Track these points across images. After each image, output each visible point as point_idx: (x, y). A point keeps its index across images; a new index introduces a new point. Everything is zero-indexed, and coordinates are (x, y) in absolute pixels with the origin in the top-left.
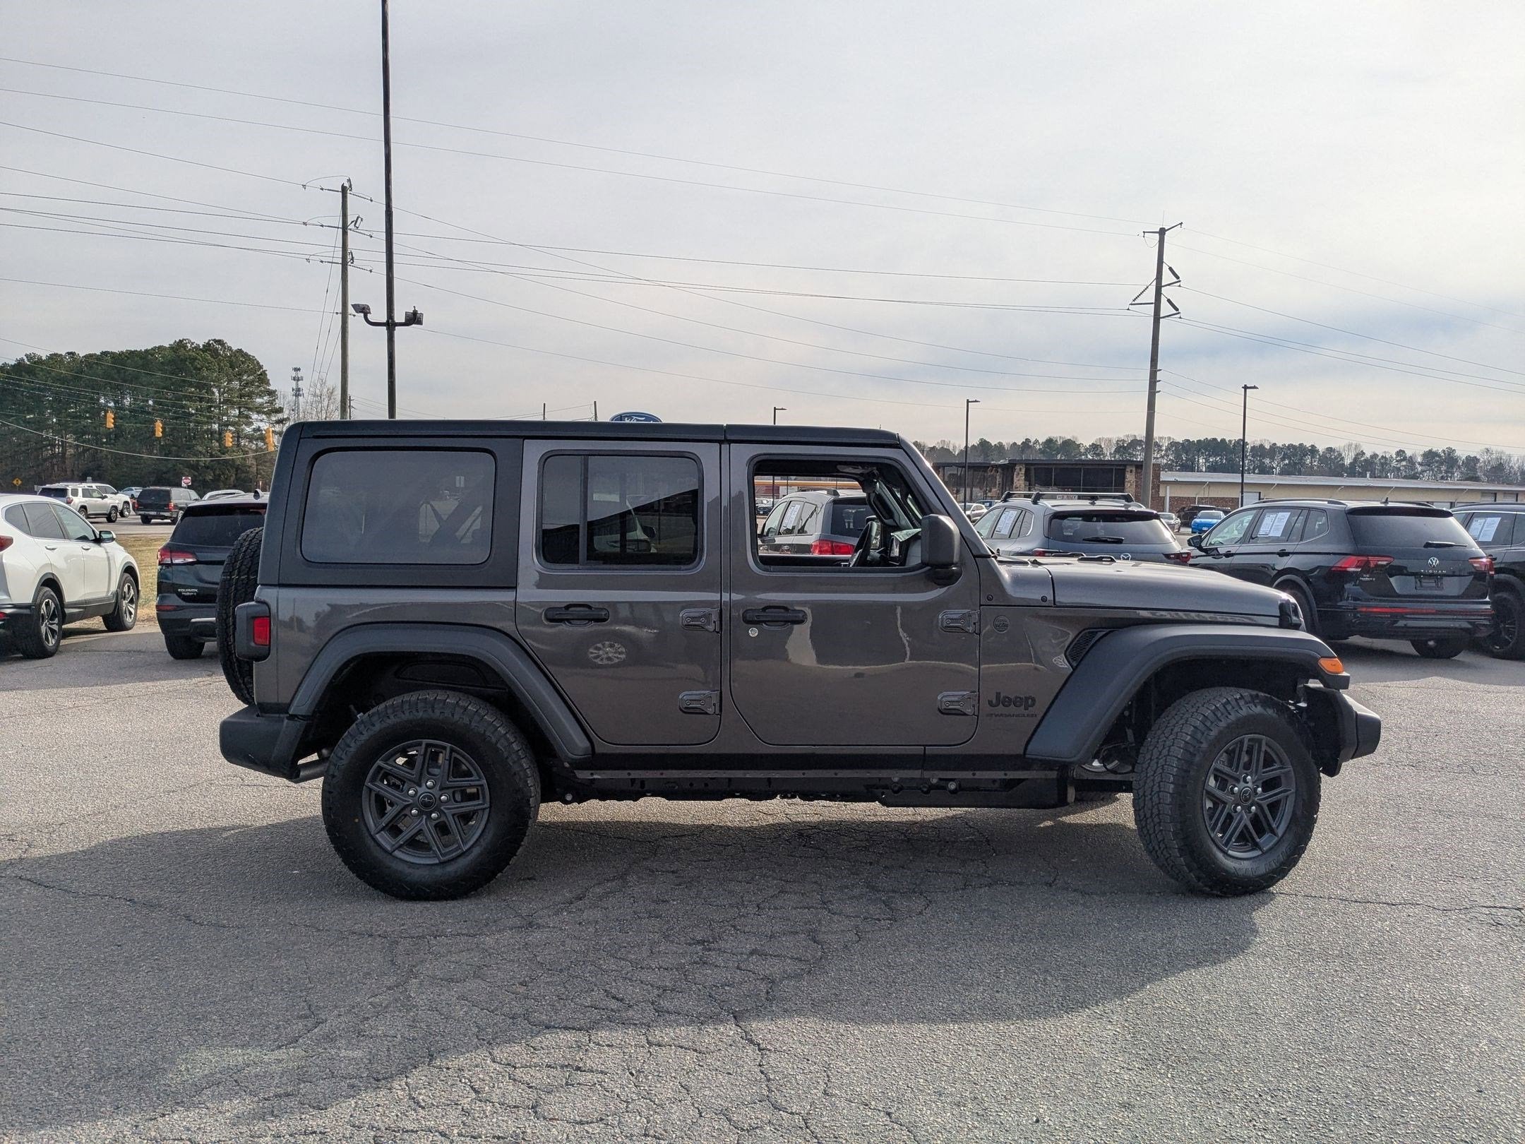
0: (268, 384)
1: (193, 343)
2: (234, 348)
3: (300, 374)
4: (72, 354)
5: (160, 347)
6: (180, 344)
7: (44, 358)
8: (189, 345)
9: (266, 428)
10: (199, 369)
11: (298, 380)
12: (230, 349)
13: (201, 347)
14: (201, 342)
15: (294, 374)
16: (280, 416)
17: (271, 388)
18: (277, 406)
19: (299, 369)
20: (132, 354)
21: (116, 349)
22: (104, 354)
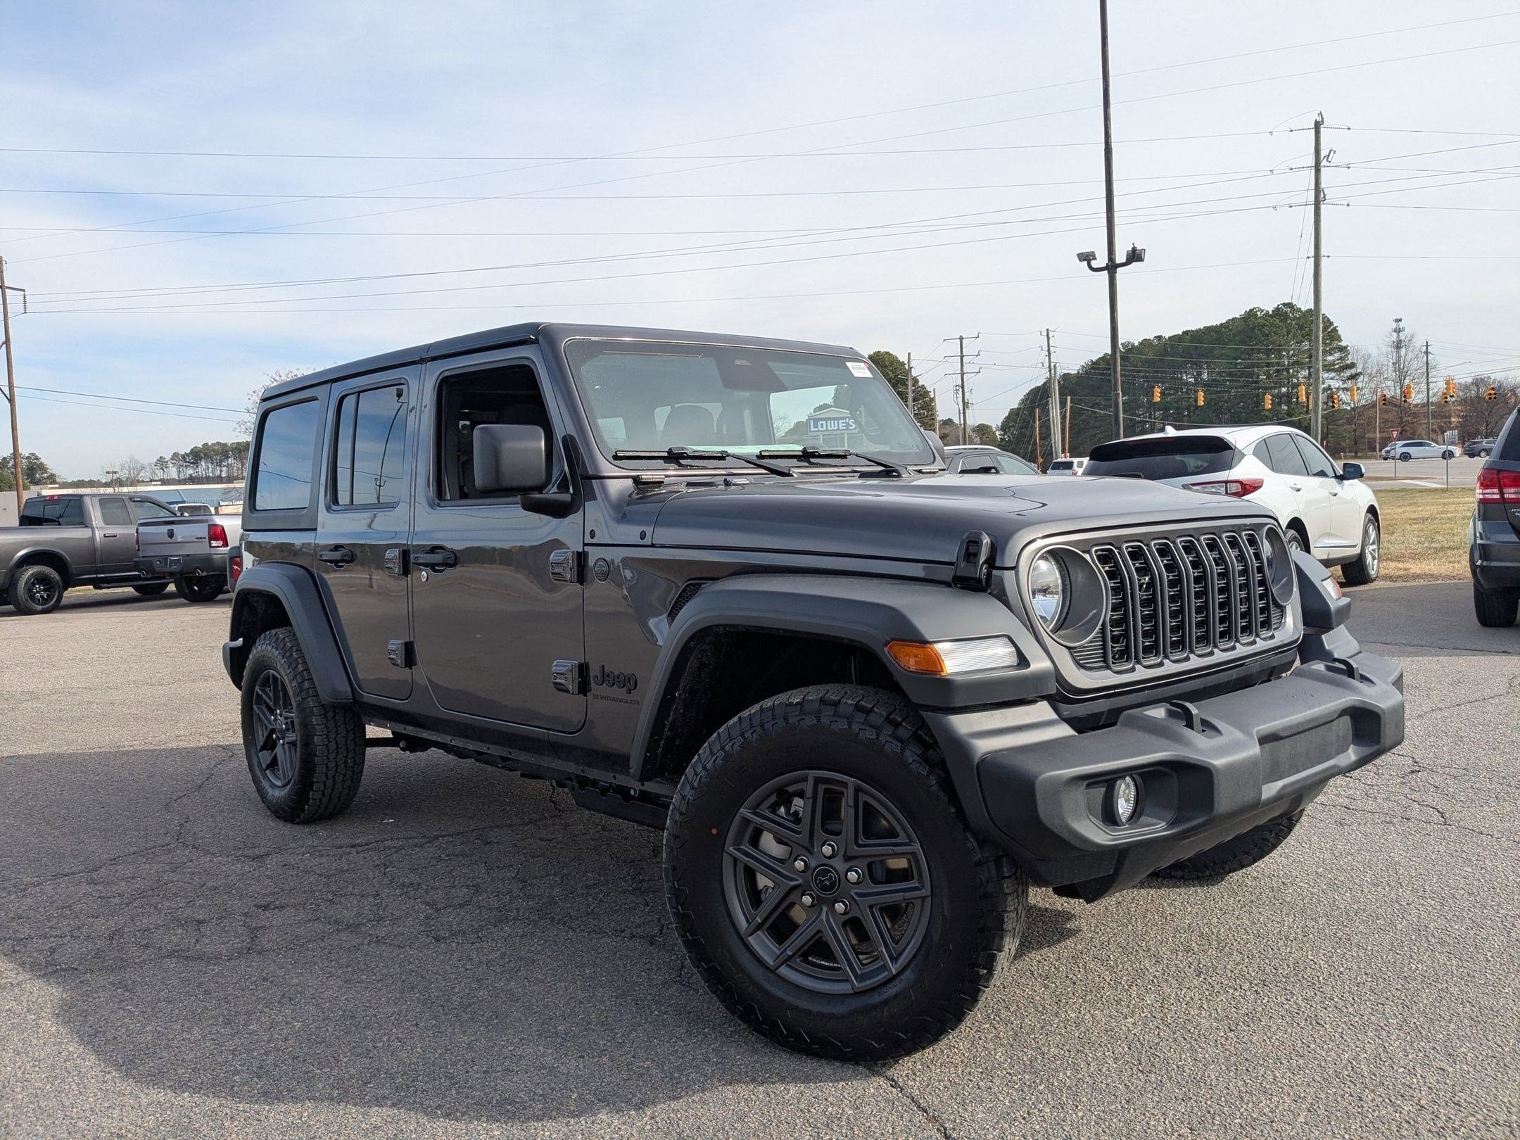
0: (1339, 339)
1: (1262, 311)
2: (1304, 309)
3: (1401, 325)
4: (1159, 338)
5: (1233, 319)
6: (1251, 314)
7: (1136, 344)
8: (1259, 313)
9: (1337, 386)
10: (1267, 335)
11: (1399, 331)
12: (1299, 310)
13: (1271, 313)
14: (1270, 309)
15: (1394, 325)
16: (1353, 371)
17: (1343, 344)
18: (1348, 362)
19: (1400, 320)
20: (1208, 330)
21: (1194, 327)
22: (1185, 333)
